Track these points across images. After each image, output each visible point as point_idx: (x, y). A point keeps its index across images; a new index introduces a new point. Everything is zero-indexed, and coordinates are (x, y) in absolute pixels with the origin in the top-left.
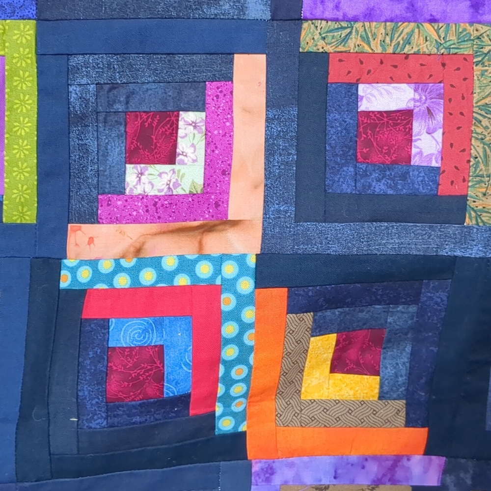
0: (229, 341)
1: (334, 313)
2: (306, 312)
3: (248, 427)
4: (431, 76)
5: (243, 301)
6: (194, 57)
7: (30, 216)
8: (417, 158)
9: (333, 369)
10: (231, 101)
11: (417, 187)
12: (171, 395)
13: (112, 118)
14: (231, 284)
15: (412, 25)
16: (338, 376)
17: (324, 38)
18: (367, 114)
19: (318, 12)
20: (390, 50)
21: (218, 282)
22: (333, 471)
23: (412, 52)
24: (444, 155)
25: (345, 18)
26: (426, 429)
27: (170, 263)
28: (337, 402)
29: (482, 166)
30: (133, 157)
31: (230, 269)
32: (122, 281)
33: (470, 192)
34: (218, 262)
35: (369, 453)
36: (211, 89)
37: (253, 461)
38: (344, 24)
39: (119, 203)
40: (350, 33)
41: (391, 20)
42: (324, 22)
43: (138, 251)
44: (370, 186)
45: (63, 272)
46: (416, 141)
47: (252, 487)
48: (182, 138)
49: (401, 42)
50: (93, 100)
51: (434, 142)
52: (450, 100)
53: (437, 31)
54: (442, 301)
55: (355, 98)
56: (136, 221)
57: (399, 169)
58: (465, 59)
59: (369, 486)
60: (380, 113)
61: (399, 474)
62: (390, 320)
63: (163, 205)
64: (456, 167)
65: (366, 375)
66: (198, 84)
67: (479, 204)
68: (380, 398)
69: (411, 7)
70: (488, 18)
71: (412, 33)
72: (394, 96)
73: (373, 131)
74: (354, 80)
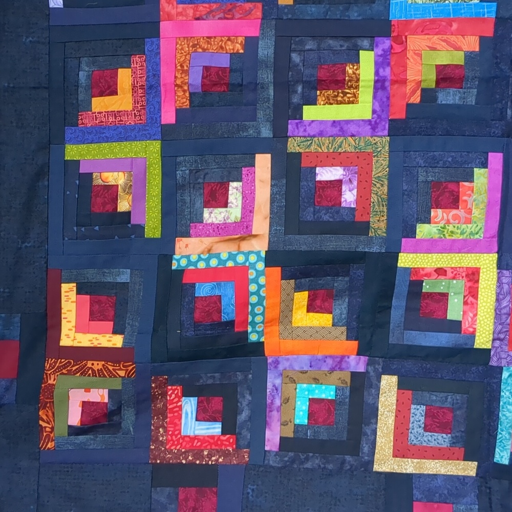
0: (253, 294)
1: (306, 280)
2: (291, 279)
3: (265, 339)
4: (352, 163)
5: (259, 274)
6: (236, 156)
7: (158, 235)
8: (344, 203)
9: (308, 311)
10: (254, 177)
11: (344, 217)
12: (225, 320)
13: (198, 186)
14: (253, 266)
15: (342, 138)
16: (311, 314)
17: (299, 146)
18: (320, 182)
19: (296, 134)
20: (331, 151)
21: (247, 264)
22: (309, 363)
23: (342, 151)
24: (357, 201)
25: (309, 136)
26: (357, 342)
27: (224, 256)
28: (310, 327)
29: (377, 207)
30: (208, 204)
31: (253, 258)
32: (202, 265)
33: (371, 220)
34: (247, 255)
35: (327, 354)
36: (244, 171)
37: (268, 357)
38: (309, 139)
39: (200, 227)
40: (312, 143)
41: (332, 136)
42: (299, 138)
43: (209, 251)
44: (321, 216)
45: (174, 262)
46: (343, 195)
47: (268, 371)
48: (231, 195)
49: (337, 147)
50: (188, 177)
51: (352, 196)
52: (360, 175)
53: (355, 141)
54: (361, 275)
55: (315, 174)
56: (208, 236)
58: (369, 154)
59: (328, 371)
60: (327, 181)
61: (344, 365)
62: (335, 285)
63: (221, 228)
64: (364, 208)
65: (325, 313)
66: (239, 169)
67: (376, 226)
68: (333, 325)
69: (341, 129)
70: (380, 134)
71: (342, 142)
72: (334, 173)
73: (323, 190)
74: (314, 166)
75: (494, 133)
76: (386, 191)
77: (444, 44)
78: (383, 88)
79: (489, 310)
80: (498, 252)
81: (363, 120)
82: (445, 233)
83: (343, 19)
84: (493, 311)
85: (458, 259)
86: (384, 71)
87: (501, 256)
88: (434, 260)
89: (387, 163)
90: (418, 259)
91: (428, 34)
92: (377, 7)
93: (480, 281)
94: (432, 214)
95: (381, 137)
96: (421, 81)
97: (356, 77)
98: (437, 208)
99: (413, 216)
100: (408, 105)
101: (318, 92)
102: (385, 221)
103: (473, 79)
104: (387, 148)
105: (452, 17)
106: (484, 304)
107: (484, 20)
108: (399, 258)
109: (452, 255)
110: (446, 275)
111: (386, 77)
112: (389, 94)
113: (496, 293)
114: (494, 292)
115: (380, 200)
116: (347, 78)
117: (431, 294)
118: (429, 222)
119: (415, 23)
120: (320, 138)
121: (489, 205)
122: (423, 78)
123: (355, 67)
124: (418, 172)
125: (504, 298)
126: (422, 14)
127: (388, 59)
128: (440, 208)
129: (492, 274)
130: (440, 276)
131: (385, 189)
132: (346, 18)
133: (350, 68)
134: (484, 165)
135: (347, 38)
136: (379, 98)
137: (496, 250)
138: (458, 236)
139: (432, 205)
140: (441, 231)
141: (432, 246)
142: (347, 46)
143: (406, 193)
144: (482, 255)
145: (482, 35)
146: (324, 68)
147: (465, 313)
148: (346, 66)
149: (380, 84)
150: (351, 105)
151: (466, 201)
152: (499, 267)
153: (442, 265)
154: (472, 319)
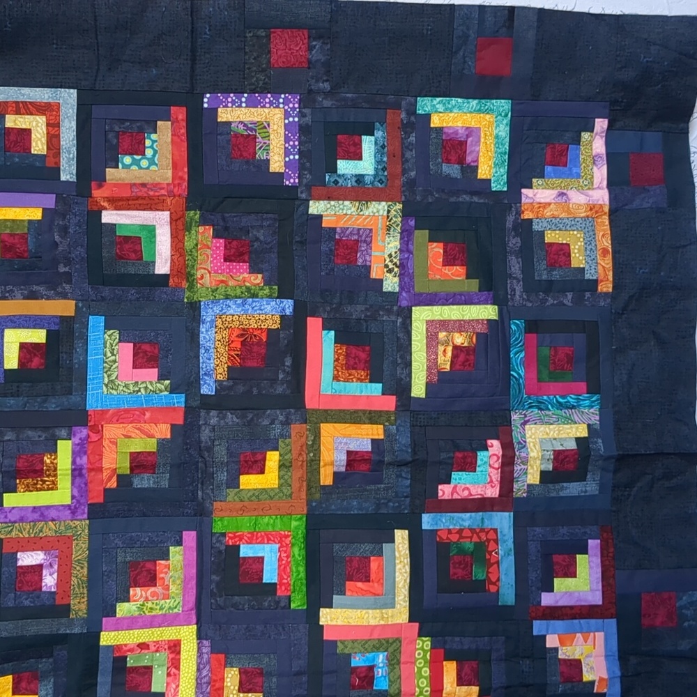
1: (9, 665)
4: (52, 547)
8: (45, 587)
9: (14, 693)
11: (45, 601)
15: (43, 523)
18: (21, 567)
20: (33, 535)
23: (43, 536)
24: (58, 585)
25: (10, 522)
29: (77, 589)
33: (72, 602)
38: (10, 525)
40: (13, 529)
41: (33, 521)
44: (22, 602)
46: (44, 579)
49: (38, 532)
51: (53, 580)
52: (61, 559)
53: (55, 525)
54: (65, 655)
55: (16, 560)
57: (37, 593)
58: (69, 538)
60: (28, 566)
62: (40, 666)
64: (64, 591)
67: (76, 607)
69: (42, 515)
70: (79, 517)
71: (42, 527)
72: (35, 558)
73: (24, 575)
74: (15, 551)
75: (187, 513)
76: (86, 573)
77: (137, 432)
78: (81, 475)
79: (190, 681)
80: (197, 624)
81: (62, 506)
82: (145, 610)
83: (42, 411)
84: (194, 681)
85: (159, 633)
86: (81, 459)
87: (201, 626)
88: (136, 636)
89: (87, 546)
90: (119, 637)
91: (123, 423)
92: (75, 398)
93: (182, 652)
94: (131, 592)
95: (81, 520)
96: (116, 469)
97: (54, 467)
98: (136, 587)
99: (113, 595)
100: (105, 490)
101: (18, 481)
102: (85, 603)
103: (164, 465)
104: (87, 531)
105: (145, 406)
106: (186, 675)
107: (174, 409)
108: (101, 637)
109: (153, 630)
110: (149, 649)
111: (82, 466)
112: (87, 480)
113: (197, 663)
114: (195, 662)
115: (80, 582)
116: (45, 468)
117: (136, 668)
118: (129, 601)
119: (111, 412)
120: (21, 524)
121: (186, 581)
122: (118, 466)
123: (53, 457)
124: (116, 553)
125: (204, 668)
126: (117, 404)
127: (85, 447)
128: (139, 587)
129: (192, 645)
130: (143, 651)
131: (85, 570)
132: (45, 410)
133: (48, 458)
134: (179, 543)
135: (45, 429)
136: (77, 485)
137: (195, 621)
138: (158, 611)
139: (130, 584)
140: (140, 609)
141: (132, 623)
142: (45, 437)
143: (106, 573)
144: (182, 628)
145: (173, 423)
146: (22, 458)
147: (168, 684)
148: (44, 456)
149: (77, 472)
150: (50, 492)
151: (163, 578)
152: (200, 636)
153: (144, 640)
154: (175, 690)
